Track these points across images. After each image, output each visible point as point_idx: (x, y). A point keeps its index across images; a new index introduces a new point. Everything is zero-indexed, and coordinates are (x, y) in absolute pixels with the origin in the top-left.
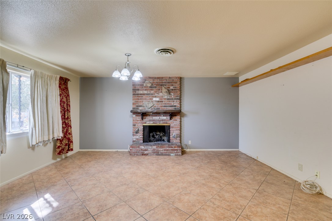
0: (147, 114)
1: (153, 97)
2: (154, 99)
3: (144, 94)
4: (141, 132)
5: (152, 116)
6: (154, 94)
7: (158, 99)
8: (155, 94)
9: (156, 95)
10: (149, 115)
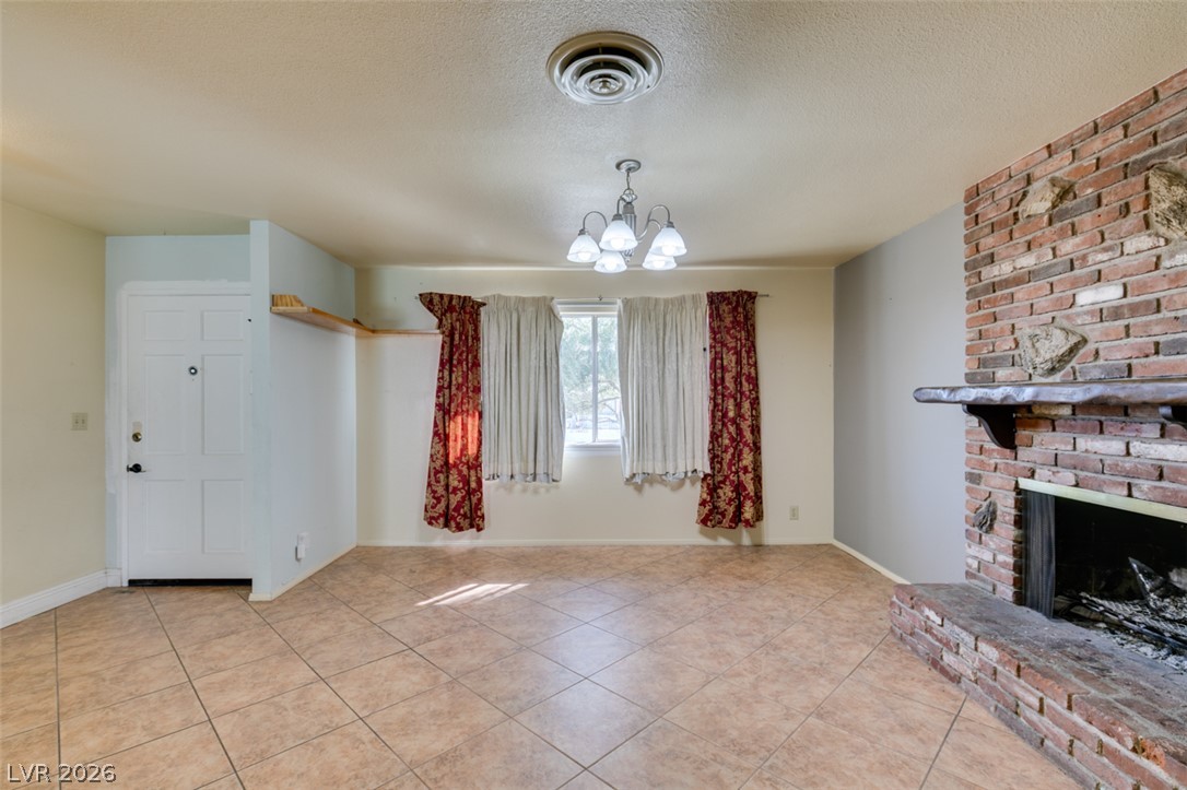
0: (1037, 411)
1: (1077, 284)
2: (1086, 297)
3: (1017, 281)
4: (1006, 532)
5: (1071, 429)
6: (1084, 258)
7: (1110, 293)
8: (1090, 259)
9: (1099, 258)
10: (1053, 423)
